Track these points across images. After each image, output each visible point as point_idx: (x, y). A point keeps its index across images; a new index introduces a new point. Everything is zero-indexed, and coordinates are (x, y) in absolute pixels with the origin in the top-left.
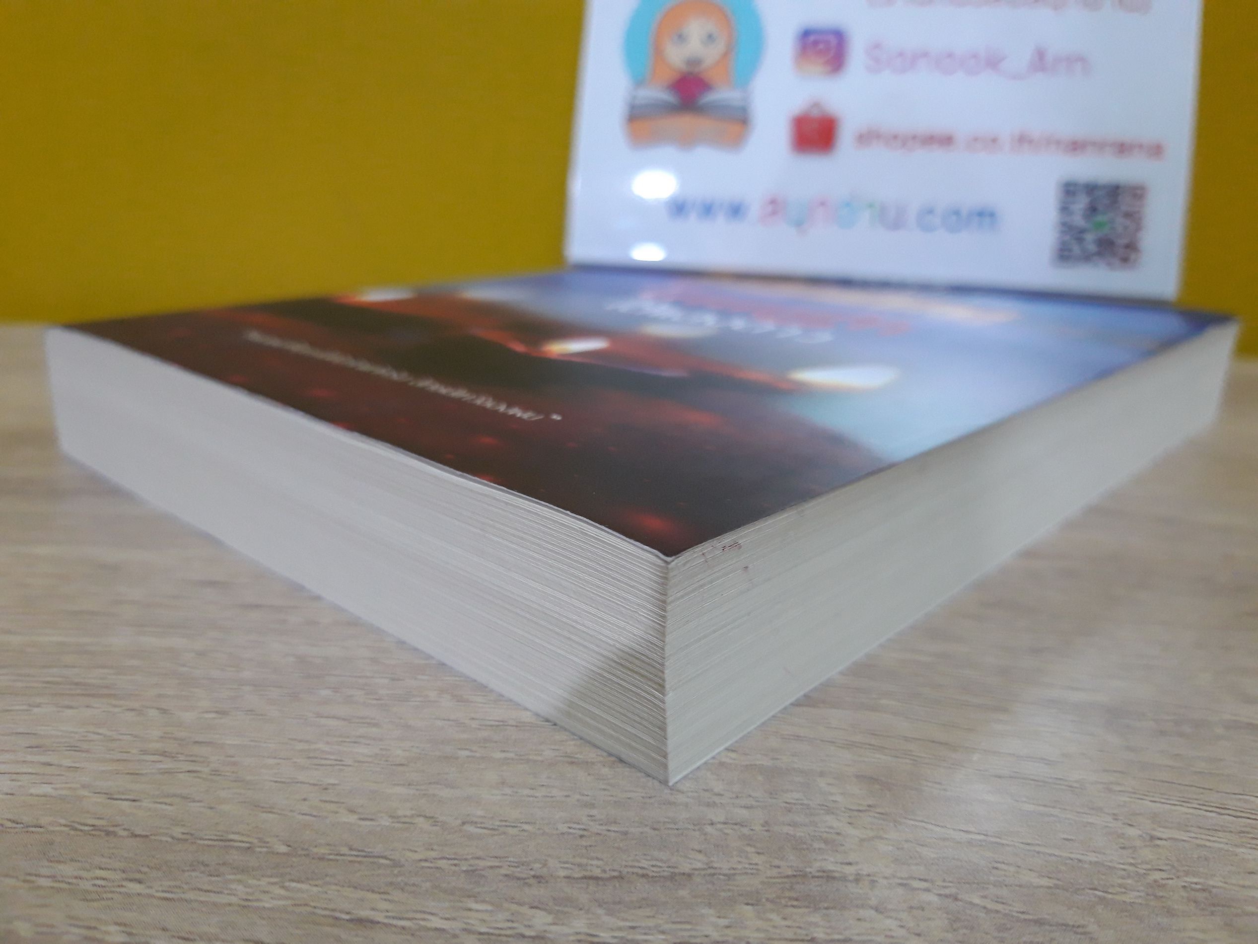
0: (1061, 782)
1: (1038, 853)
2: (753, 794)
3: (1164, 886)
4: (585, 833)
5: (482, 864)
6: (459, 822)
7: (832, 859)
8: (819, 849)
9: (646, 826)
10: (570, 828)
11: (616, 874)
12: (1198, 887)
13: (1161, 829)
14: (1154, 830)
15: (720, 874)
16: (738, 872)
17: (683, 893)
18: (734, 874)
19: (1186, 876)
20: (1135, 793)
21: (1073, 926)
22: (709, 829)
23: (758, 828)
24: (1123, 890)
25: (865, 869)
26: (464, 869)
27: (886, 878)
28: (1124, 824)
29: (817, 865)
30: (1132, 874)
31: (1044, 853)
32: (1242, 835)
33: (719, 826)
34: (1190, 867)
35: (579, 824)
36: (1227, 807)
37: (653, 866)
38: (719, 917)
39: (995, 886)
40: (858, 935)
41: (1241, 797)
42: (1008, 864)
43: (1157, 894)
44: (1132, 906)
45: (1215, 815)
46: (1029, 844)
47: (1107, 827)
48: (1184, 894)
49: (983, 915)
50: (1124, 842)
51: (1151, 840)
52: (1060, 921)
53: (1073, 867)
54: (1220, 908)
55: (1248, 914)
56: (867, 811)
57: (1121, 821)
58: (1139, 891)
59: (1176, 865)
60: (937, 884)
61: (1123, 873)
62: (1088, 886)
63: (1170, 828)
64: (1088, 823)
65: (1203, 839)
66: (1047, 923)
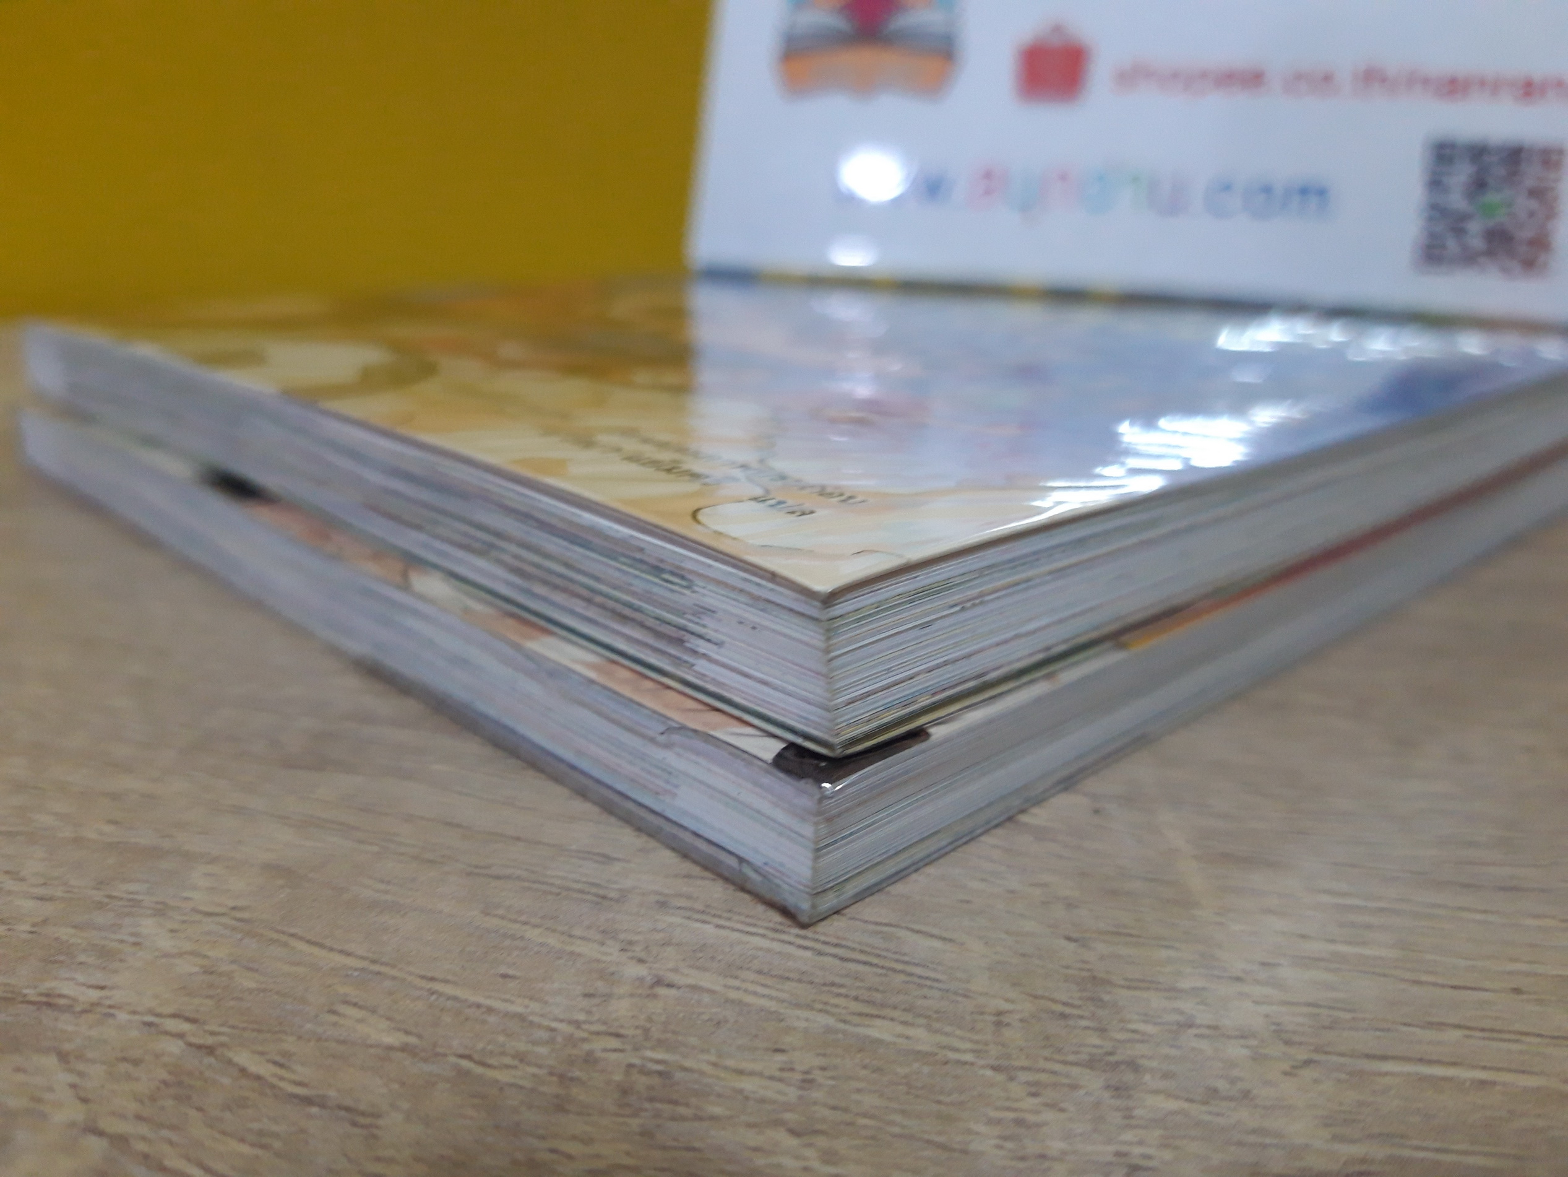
0: (594, 890)
1: (432, 992)
2: (74, 882)
3: (596, 1061)
7: (81, 978)
8: (81, 963)
12: (659, 1067)
13: (687, 971)
14: (675, 970)
19: (652, 1049)
20: (703, 912)
21: (363, 1114)
23: (23, 928)
24: (516, 1062)
25: (118, 996)
27: (134, 1012)
28: (632, 958)
29: (48, 985)
30: (559, 1039)
31: (440, 994)
32: (824, 988)
34: (676, 1034)
36: (844, 943)
39: (300, 1038)
41: (886, 929)
42: (361, 1007)
43: (570, 1075)
44: (501, 1089)
45: (808, 954)
46: (432, 979)
47: (598, 961)
48: (618, 1077)
49: (226, 1081)
50: (601, 986)
51: (652, 987)
52: (348, 1102)
53: (467, 1019)
54: (659, 1106)
55: (700, 1119)
56: (223, 914)
57: (630, 954)
58: (540, 1067)
59: (653, 1029)
60: (207, 1028)
61: (543, 1035)
62: (461, 1051)
63: (705, 969)
64: (572, 953)
65: (746, 991)
66: (321, 1102)
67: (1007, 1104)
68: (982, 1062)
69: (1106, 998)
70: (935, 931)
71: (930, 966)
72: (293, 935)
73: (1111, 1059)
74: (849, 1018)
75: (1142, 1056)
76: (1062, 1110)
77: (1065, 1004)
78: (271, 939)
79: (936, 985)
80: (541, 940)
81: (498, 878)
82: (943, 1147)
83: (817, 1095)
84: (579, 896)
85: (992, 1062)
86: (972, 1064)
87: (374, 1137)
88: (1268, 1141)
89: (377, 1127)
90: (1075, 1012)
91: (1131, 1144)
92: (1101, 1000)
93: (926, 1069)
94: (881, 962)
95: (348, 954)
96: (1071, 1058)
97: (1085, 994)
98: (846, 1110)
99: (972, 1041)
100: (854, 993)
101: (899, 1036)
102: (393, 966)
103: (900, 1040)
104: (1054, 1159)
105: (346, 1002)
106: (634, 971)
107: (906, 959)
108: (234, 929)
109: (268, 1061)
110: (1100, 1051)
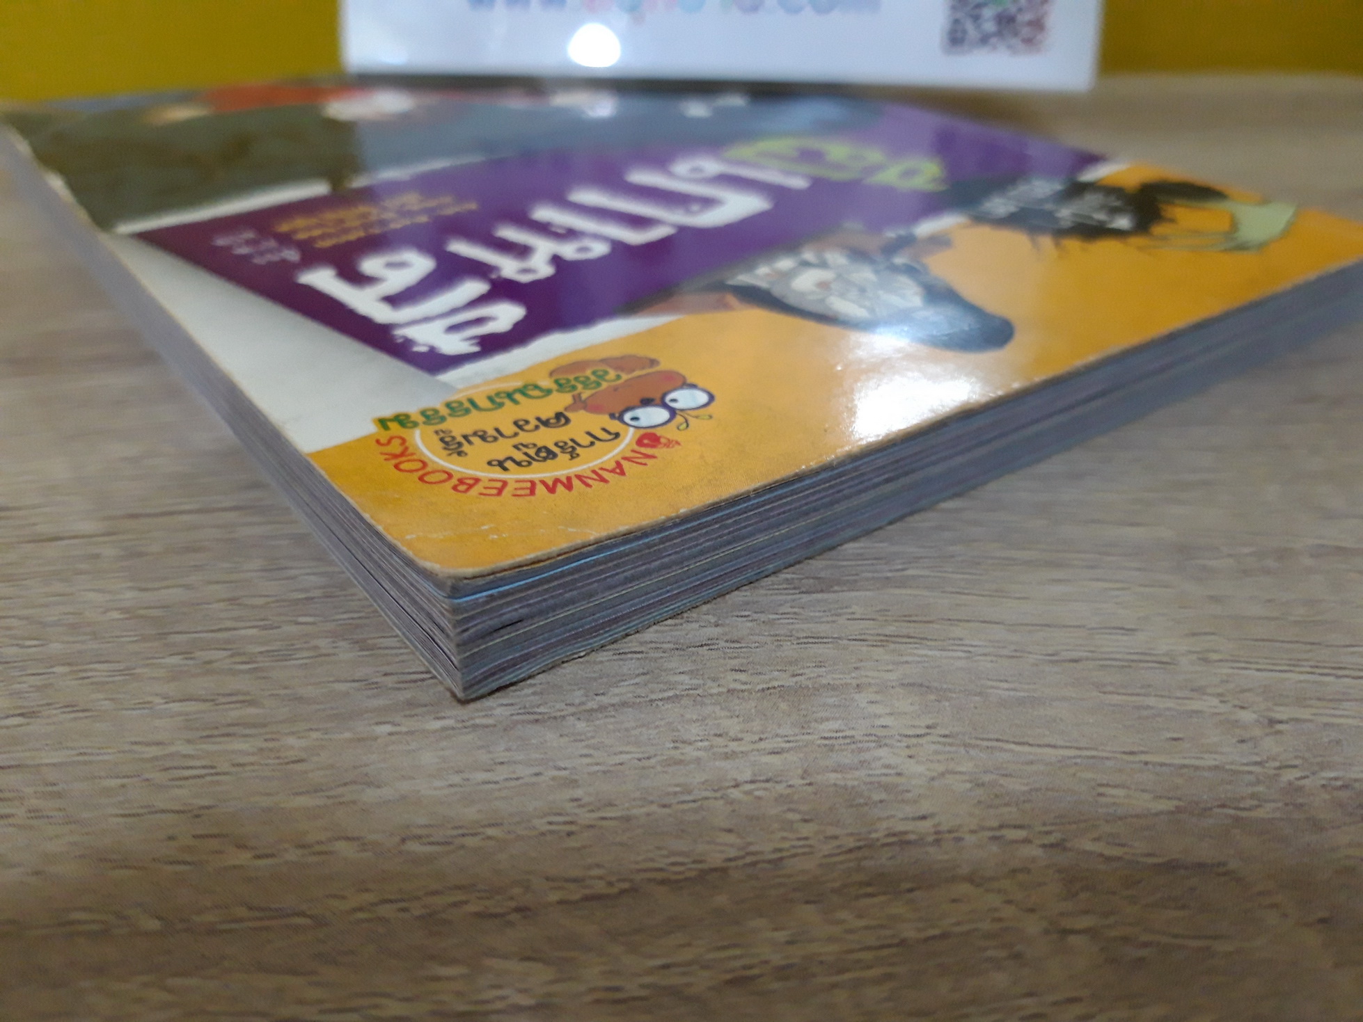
0: (1147, 658)
1: (1146, 763)
2: (780, 732)
4: (573, 828)
5: (438, 901)
6: (397, 839)
8: (881, 801)
9: (652, 802)
10: (550, 823)
11: (626, 885)
12: (1339, 783)
13: (1278, 708)
15: (764, 861)
16: (784, 854)
17: (721, 900)
18: (781, 859)
19: (1322, 770)
22: (735, 794)
23: (797, 782)
24: (1258, 802)
26: (417, 913)
28: (1235, 706)
30: (1261, 778)
33: (748, 787)
34: (1323, 756)
35: (560, 814)
37: (674, 864)
38: (776, 929)
41: (1350, 649)
42: (1115, 787)
43: (1297, 802)
44: (1272, 824)
45: (1332, 679)
46: (1132, 753)
47: (1216, 713)
48: (1326, 796)
50: (1240, 732)
51: (1271, 725)
52: (1196, 860)
53: (1190, 778)
56: (927, 734)
57: (1230, 704)
58: (1274, 801)
59: (1307, 756)
60: (1038, 829)
61: (1250, 778)
63: (1287, 705)
64: (1194, 711)
65: (1329, 715)
72: (997, 740)
78: (988, 747)
80: (1163, 706)
81: (1073, 661)
84: (1147, 665)
89: (1233, 872)
95: (1054, 747)
102: (1096, 749)
105: (1101, 785)
106: (1246, 715)
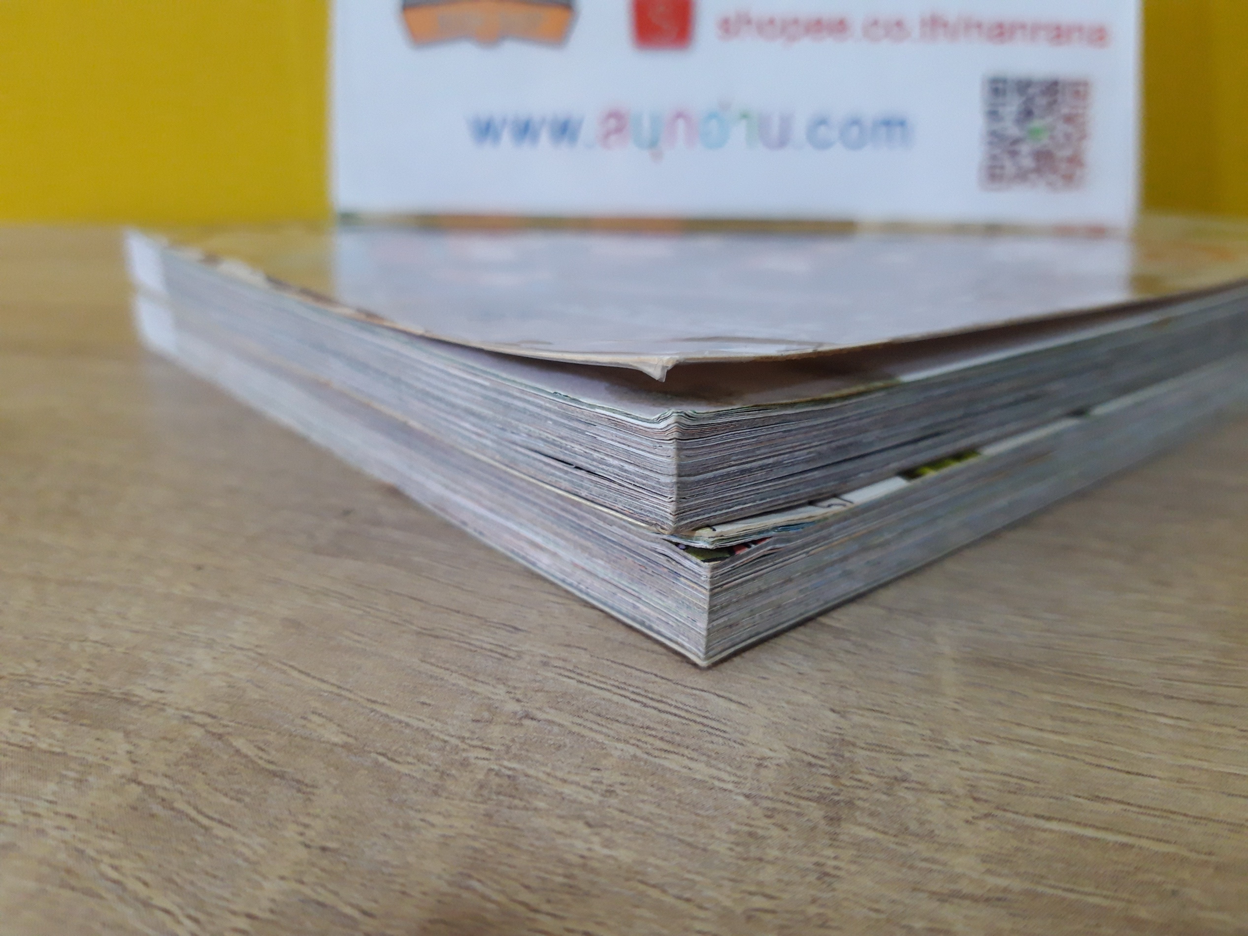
0: (500, 650)
1: (372, 710)
2: (158, 622)
3: (468, 765)
7: (149, 685)
9: (23, 634)
12: (510, 773)
13: (548, 710)
14: (540, 709)
15: (29, 681)
16: (46, 682)
18: (41, 684)
19: (509, 760)
21: (306, 785)
23: (120, 650)
24: (415, 761)
25: (169, 699)
28: (513, 698)
30: (448, 748)
32: (641, 730)
33: (87, 644)
34: (527, 751)
36: (664, 700)
40: (78, 751)
41: (697, 692)
42: (323, 717)
43: (448, 772)
44: (400, 778)
45: (637, 705)
46: (374, 702)
47: (489, 698)
48: (480, 776)
49: (225, 757)
50: (486, 715)
51: (521, 719)
52: (299, 776)
53: (391, 730)
54: (501, 797)
55: (526, 809)
56: (248, 650)
57: (512, 695)
58: (430, 765)
59: (513, 747)
60: (222, 722)
61: (439, 744)
62: (379, 751)
63: (561, 710)
64: (473, 692)
65: (584, 727)
66: (282, 776)
67: (747, 821)
68: (739, 791)
69: (847, 755)
70: (734, 697)
71: (723, 721)
72: (291, 667)
73: (837, 798)
74: (652, 751)
75: (859, 799)
76: (785, 829)
77: (813, 756)
78: (276, 668)
79: (722, 734)
80: (454, 682)
81: (437, 637)
82: (689, 845)
83: (613, 801)
84: (489, 653)
85: (746, 791)
86: (731, 791)
87: (309, 799)
88: (935, 867)
89: (314, 794)
90: (820, 762)
91: (829, 858)
92: (842, 756)
93: (695, 791)
94: (687, 715)
95: (323, 681)
96: (805, 794)
97: (832, 751)
98: (630, 813)
99: (735, 775)
100: (660, 735)
101: (685, 767)
102: (351, 691)
103: (685, 770)
104: (768, 862)
105: (313, 713)
106: (512, 706)
107: (707, 714)
108: (254, 659)
109: (255, 746)
110: (827, 792)
